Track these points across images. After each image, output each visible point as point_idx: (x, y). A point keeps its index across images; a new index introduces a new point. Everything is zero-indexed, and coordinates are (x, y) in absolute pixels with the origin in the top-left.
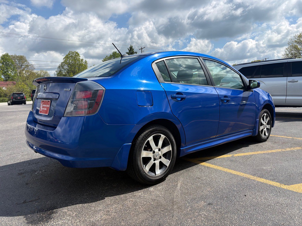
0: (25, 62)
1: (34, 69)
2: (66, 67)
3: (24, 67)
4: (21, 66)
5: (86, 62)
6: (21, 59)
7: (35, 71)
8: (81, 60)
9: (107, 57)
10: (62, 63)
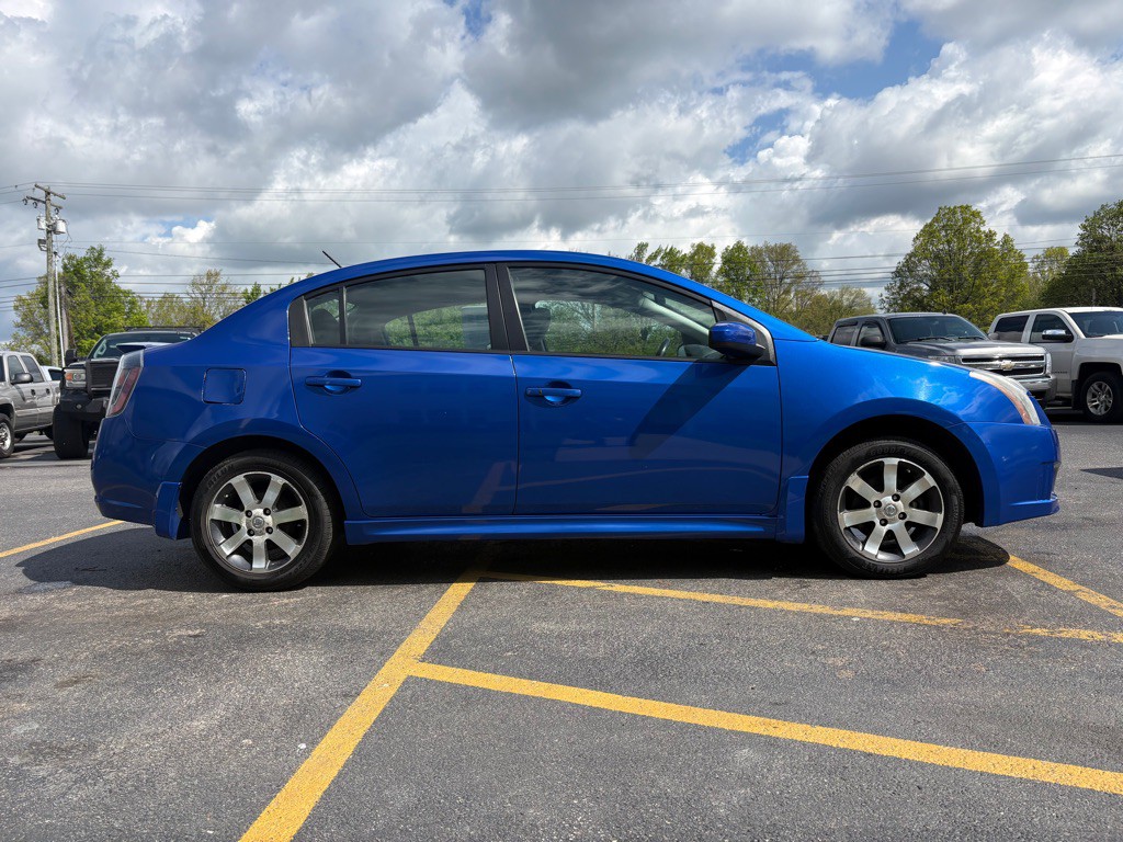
0: (793, 264)
1: (821, 284)
2: (924, 268)
3: (788, 281)
4: (782, 279)
5: (1007, 240)
6: (783, 255)
7: (823, 291)
8: (986, 236)
9: (1103, 207)
10: (911, 255)
